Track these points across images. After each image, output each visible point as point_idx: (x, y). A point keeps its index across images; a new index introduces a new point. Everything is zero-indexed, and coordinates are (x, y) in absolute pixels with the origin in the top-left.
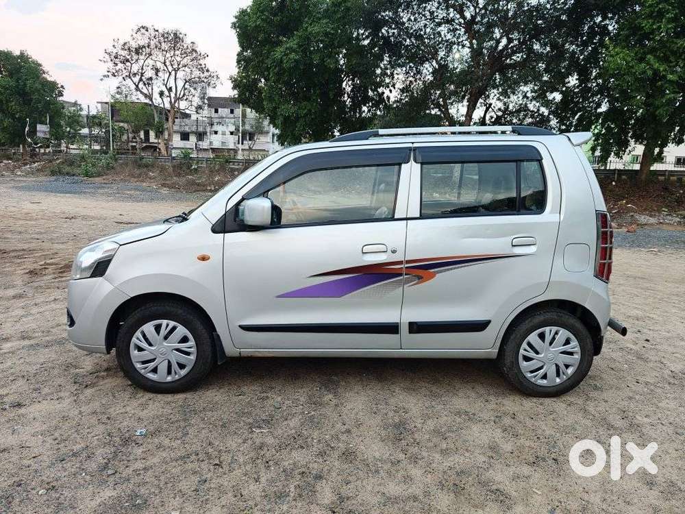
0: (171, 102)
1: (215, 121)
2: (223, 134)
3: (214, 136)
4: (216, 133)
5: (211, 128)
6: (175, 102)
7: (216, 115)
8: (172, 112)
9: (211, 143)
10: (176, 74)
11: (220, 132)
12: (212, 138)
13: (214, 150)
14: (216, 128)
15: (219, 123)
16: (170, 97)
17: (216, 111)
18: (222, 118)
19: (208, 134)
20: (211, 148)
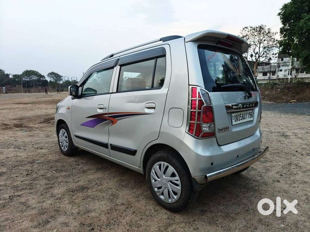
0: (256, 59)
1: (281, 65)
2: (285, 71)
3: (280, 72)
4: (281, 71)
5: (278, 69)
6: (258, 58)
7: (282, 62)
8: (256, 63)
9: (278, 76)
10: (260, 45)
11: (283, 70)
12: (278, 74)
13: (279, 79)
14: (281, 68)
15: (283, 66)
16: (256, 56)
17: (282, 60)
18: (285, 63)
19: (277, 72)
20: (278, 79)
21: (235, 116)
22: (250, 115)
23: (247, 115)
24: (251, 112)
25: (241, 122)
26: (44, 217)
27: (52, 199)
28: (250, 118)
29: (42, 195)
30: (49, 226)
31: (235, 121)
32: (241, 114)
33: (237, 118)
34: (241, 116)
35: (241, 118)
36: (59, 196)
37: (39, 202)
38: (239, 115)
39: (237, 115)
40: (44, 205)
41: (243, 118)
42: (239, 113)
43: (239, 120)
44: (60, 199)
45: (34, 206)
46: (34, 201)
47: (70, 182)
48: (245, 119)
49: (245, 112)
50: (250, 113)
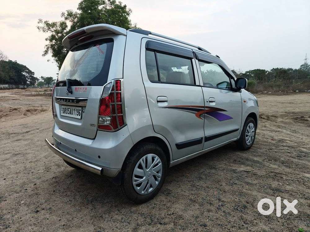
21: (64, 108)
22: (78, 112)
23: (75, 111)
24: (80, 110)
25: (67, 115)
28: (77, 115)
31: (63, 113)
32: (69, 109)
33: (65, 111)
34: (69, 110)
35: (68, 112)
38: (67, 108)
39: (65, 108)
41: (70, 113)
42: (68, 107)
43: (67, 113)
48: (72, 114)
49: (74, 108)
50: (78, 110)
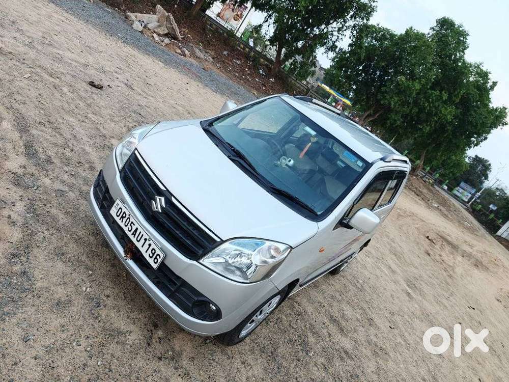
26: (379, 352)
27: (360, 348)
29: (360, 359)
30: (383, 346)
36: (353, 342)
37: (369, 360)
40: (369, 354)
44: (356, 341)
45: (374, 363)
46: (371, 365)
47: (328, 332)
